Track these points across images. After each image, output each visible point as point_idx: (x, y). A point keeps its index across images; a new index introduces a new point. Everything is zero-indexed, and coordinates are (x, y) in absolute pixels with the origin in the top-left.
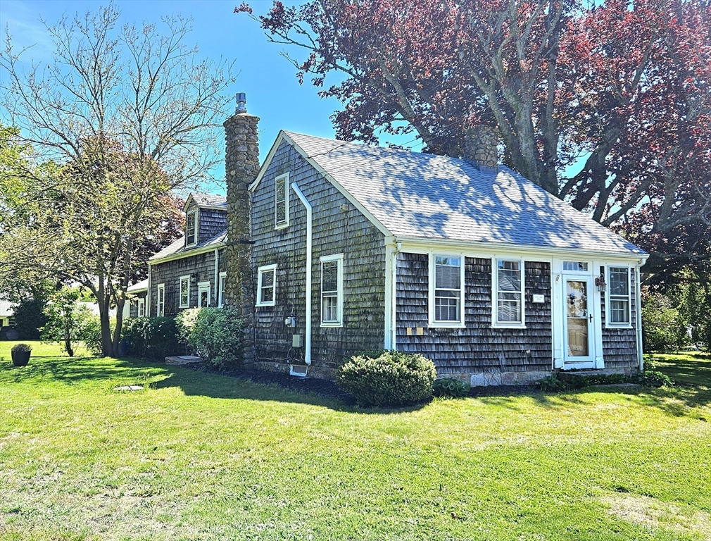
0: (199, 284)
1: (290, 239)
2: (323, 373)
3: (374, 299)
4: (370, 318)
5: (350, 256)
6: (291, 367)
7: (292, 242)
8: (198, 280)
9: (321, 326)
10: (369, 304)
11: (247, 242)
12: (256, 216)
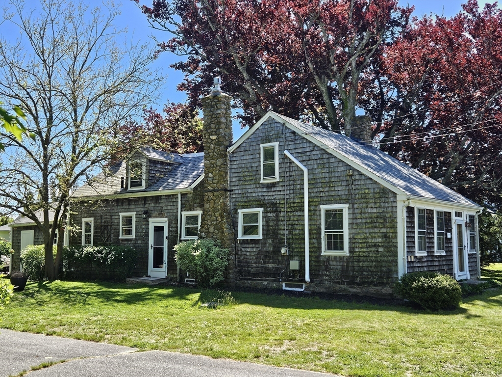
0: (150, 219)
1: (280, 191)
2: (326, 288)
3: (385, 236)
4: (381, 250)
5: (356, 206)
6: (284, 284)
7: (282, 193)
8: (150, 216)
9: (321, 254)
10: (380, 240)
11: (226, 190)
12: (233, 171)
